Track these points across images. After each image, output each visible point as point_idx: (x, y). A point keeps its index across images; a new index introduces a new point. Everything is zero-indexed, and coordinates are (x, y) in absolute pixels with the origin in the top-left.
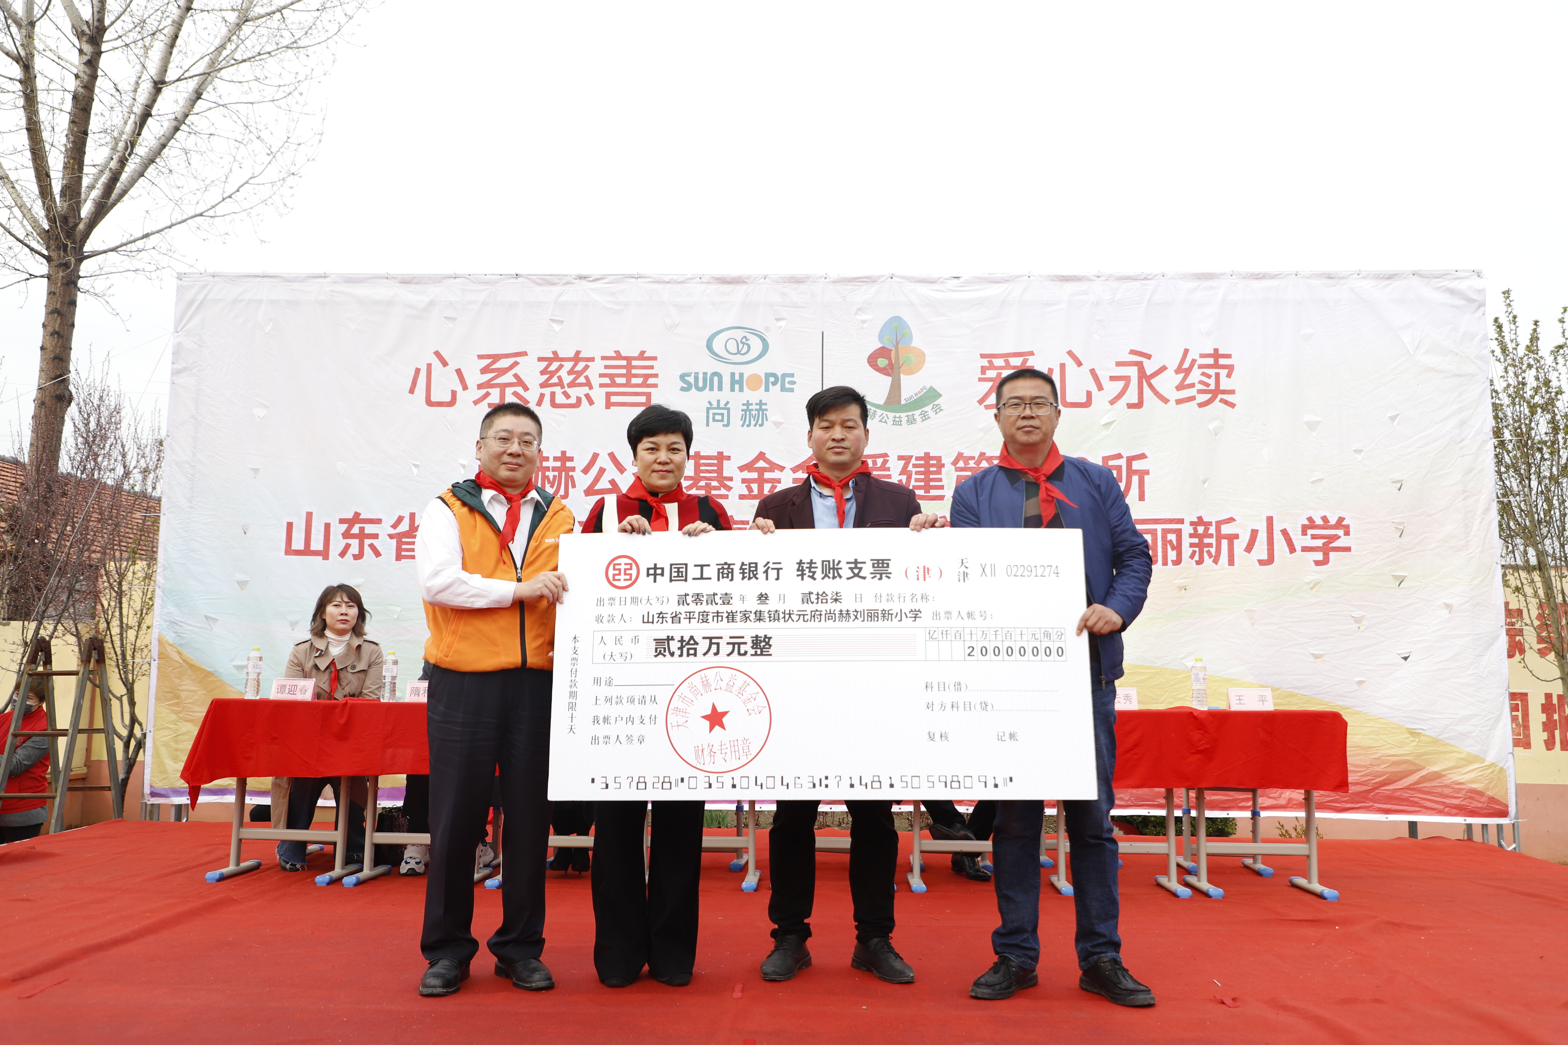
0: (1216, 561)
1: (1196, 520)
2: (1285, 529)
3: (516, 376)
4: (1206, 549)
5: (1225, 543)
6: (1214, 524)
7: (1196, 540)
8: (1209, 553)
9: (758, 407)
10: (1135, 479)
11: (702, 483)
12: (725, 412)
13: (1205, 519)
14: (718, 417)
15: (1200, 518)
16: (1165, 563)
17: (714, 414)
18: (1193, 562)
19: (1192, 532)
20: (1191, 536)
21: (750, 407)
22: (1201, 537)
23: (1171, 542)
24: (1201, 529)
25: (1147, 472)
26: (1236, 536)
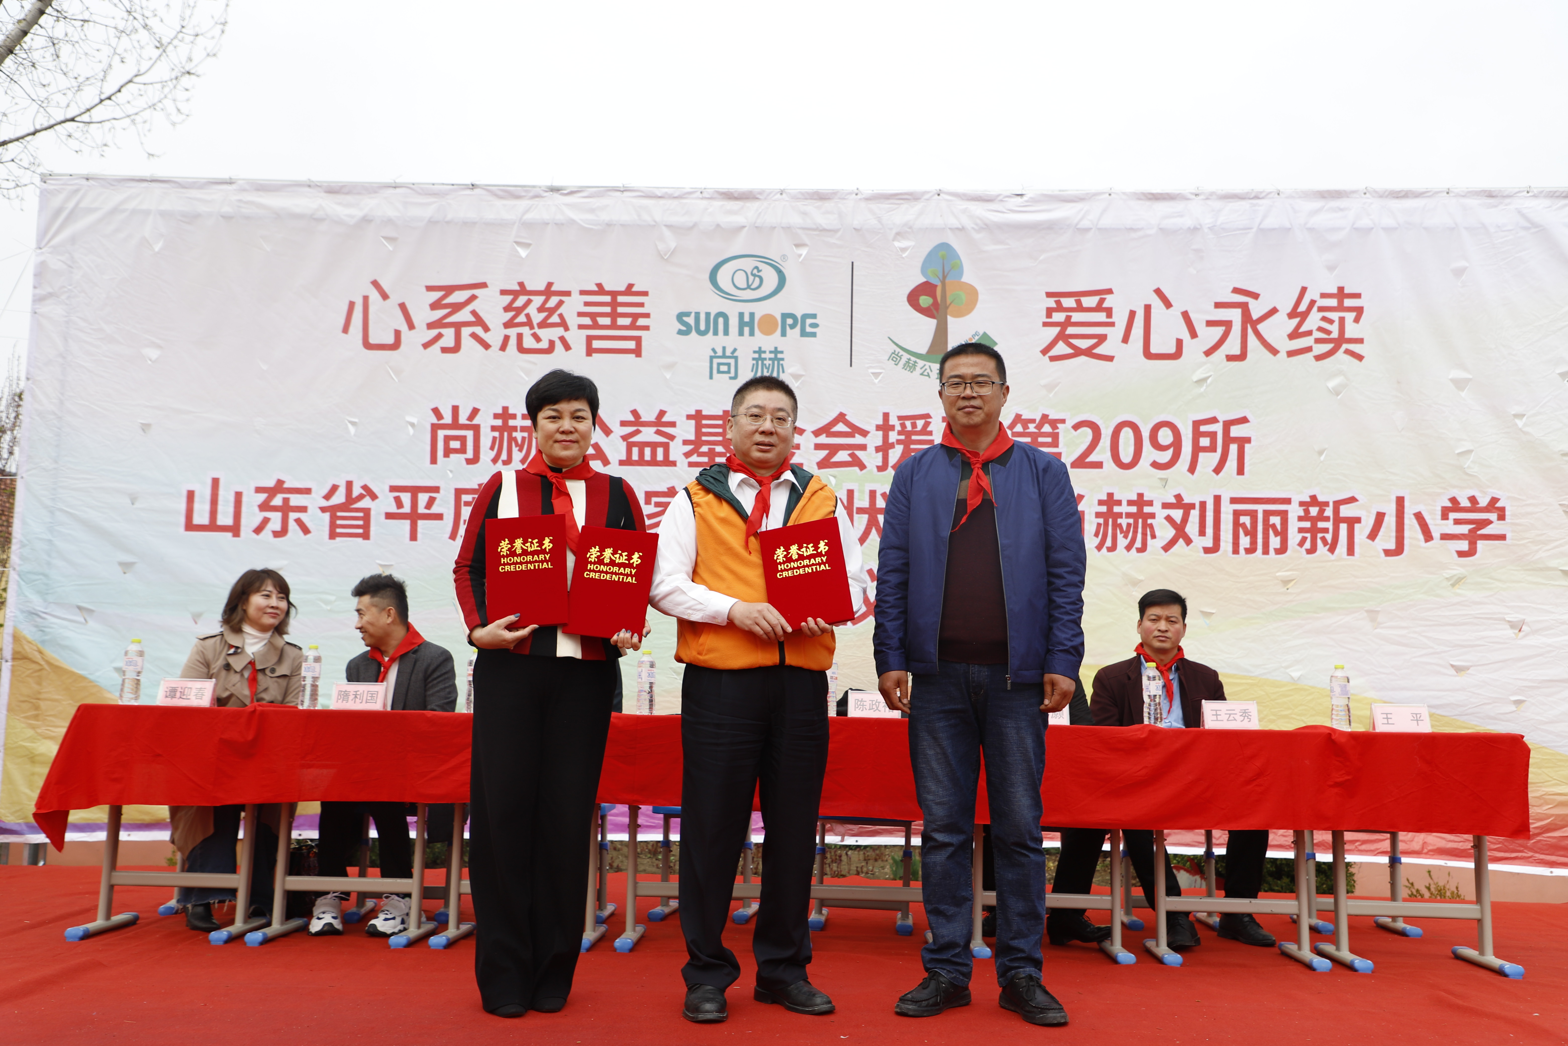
0: (1332, 549)
1: (1308, 500)
2: (1420, 513)
3: (474, 313)
4: (1320, 535)
5: (1343, 527)
6: (1331, 504)
7: (1307, 524)
8: (1324, 540)
9: (772, 356)
10: (1234, 448)
11: (705, 449)
12: (732, 361)
13: (1321, 498)
14: (724, 368)
15: (1314, 498)
16: (1266, 551)
17: (719, 364)
18: (1303, 550)
19: (1302, 514)
20: (1300, 519)
21: (763, 356)
22: (1314, 520)
23: (1274, 526)
24: (1314, 511)
25: (1248, 440)
26: (1358, 520)
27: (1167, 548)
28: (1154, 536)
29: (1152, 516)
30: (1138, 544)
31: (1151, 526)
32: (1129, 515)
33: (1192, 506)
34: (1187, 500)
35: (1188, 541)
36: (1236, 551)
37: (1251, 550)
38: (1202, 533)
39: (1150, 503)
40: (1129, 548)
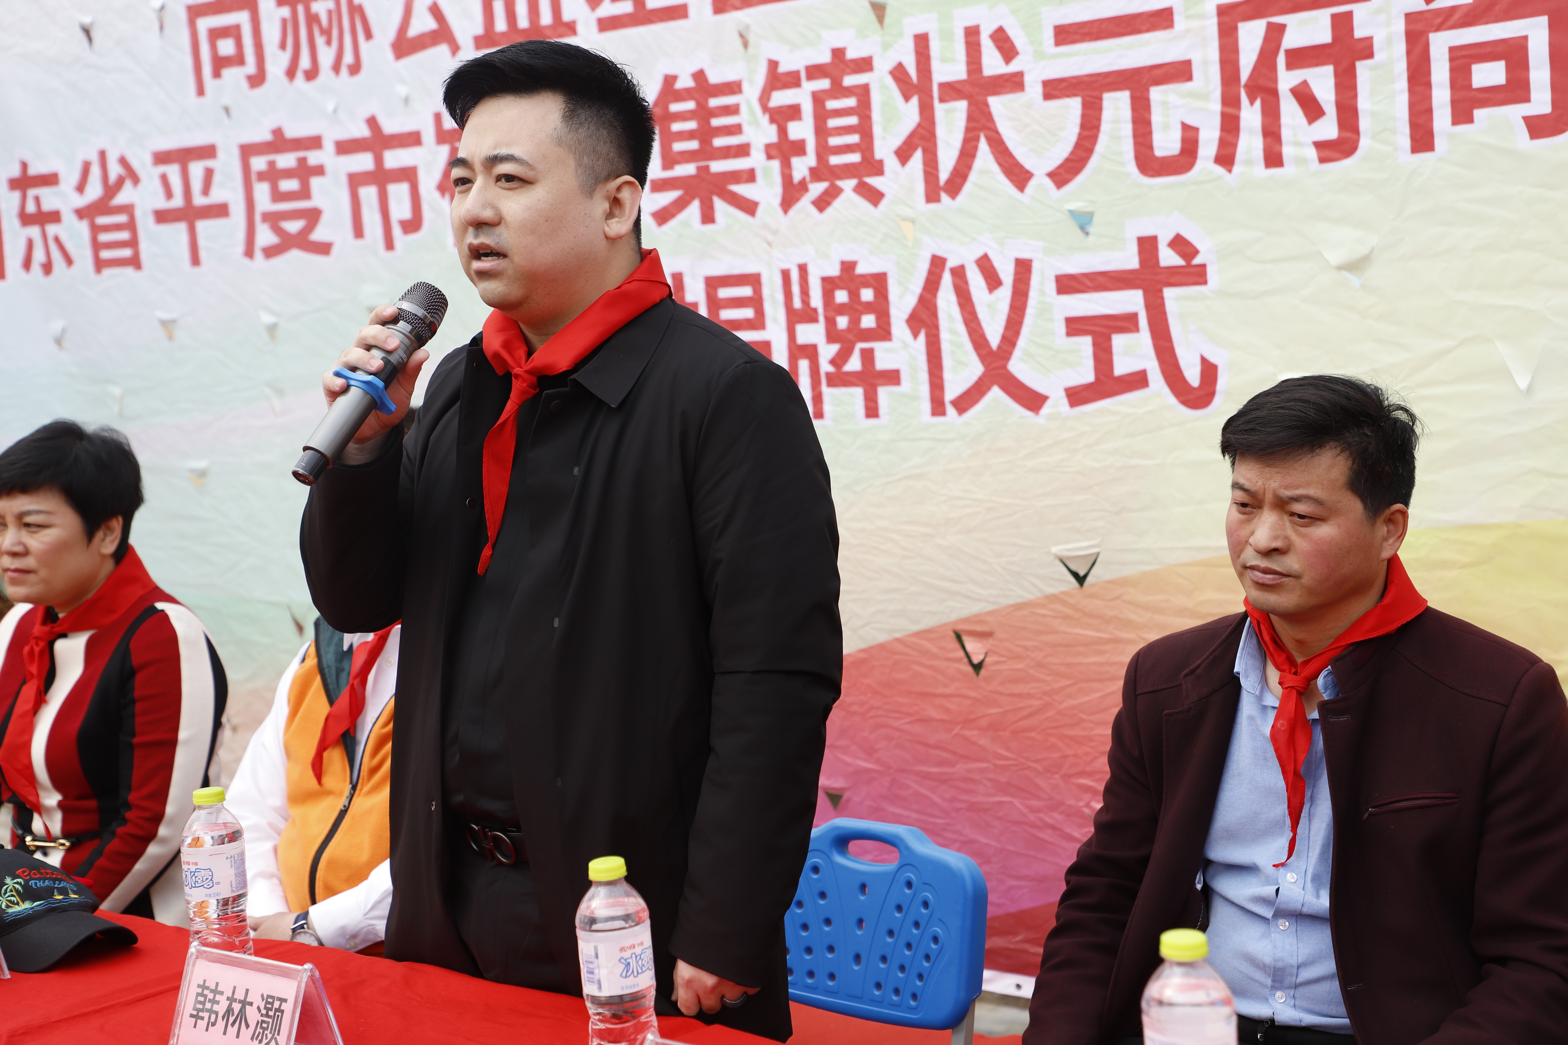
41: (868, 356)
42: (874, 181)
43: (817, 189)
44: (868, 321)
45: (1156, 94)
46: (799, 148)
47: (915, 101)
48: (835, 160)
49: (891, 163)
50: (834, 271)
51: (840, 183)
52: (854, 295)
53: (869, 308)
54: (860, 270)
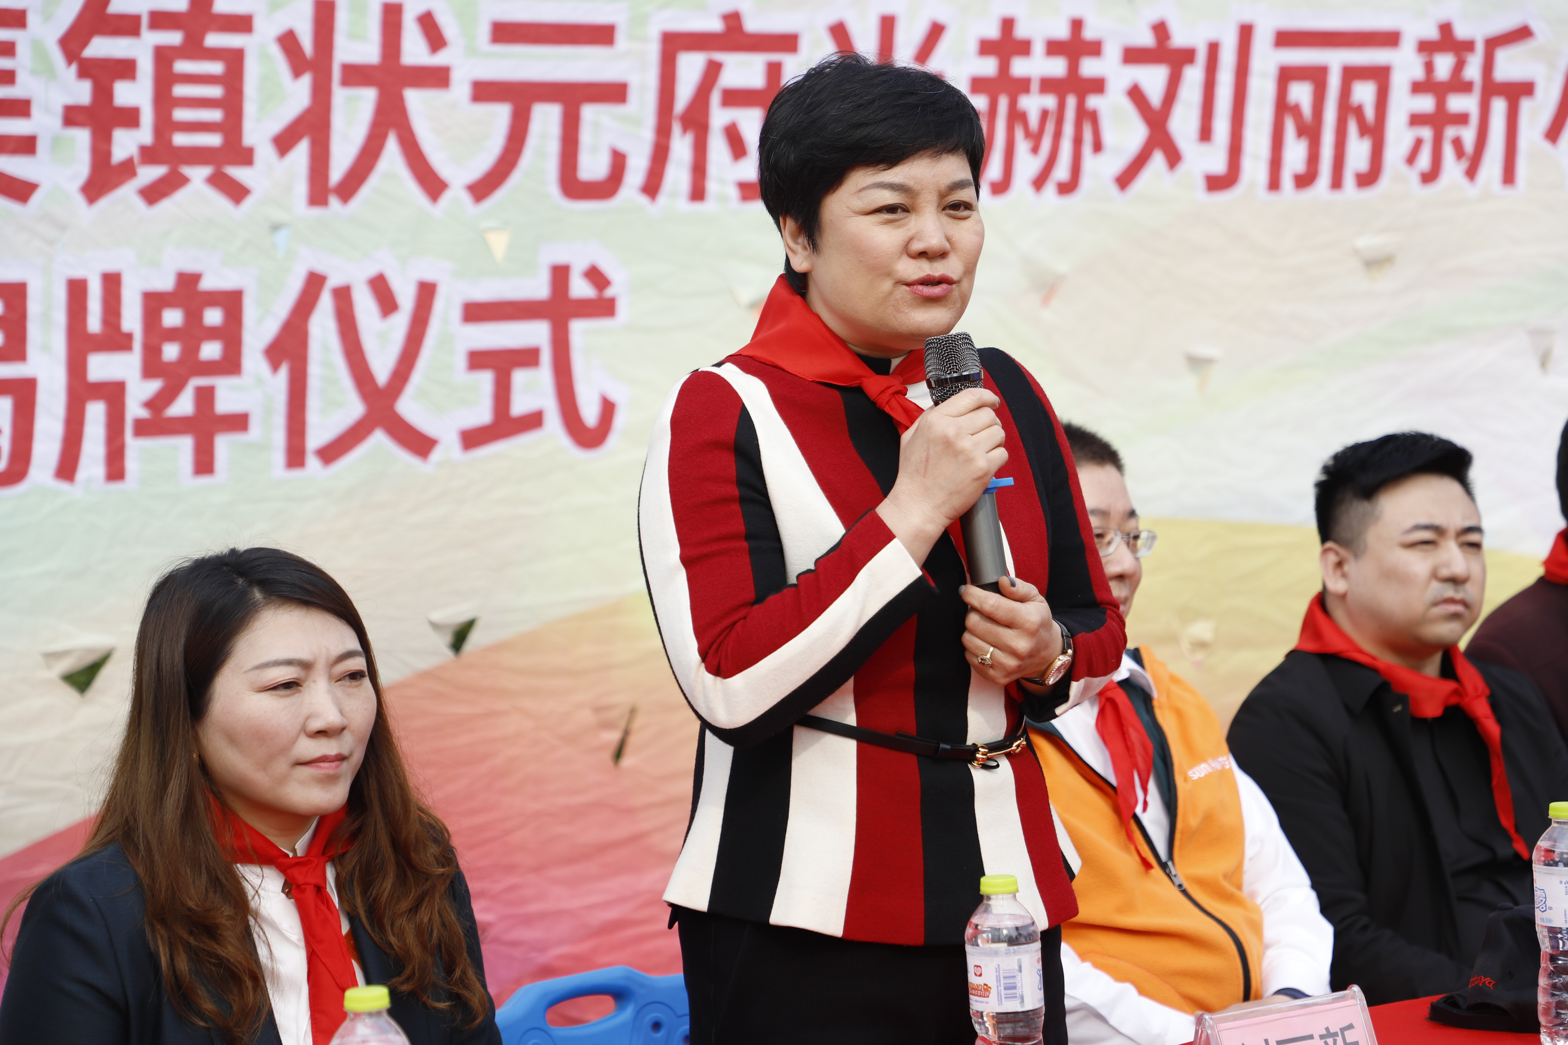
0: (1471, 173)
1: (1435, 34)
4: (1450, 132)
5: (1499, 107)
6: (1480, 48)
7: (1427, 103)
8: (1457, 143)
13: (1460, 30)
15: (1445, 27)
16: (1337, 183)
18: (1413, 175)
19: (1420, 73)
20: (1415, 87)
22: (1442, 91)
24: (1444, 65)
26: (1526, 89)
27: (1125, 180)
28: (1098, 147)
29: (1098, 86)
30: (1062, 172)
31: (1093, 117)
32: (1048, 85)
33: (1187, 56)
34: (1179, 39)
35: (1174, 158)
36: (1274, 184)
37: (1304, 180)
38: (1206, 134)
39: (1095, 49)
40: (1039, 183)
41: (205, 397)
42: (238, 173)
43: (149, 174)
44: (211, 350)
45: (590, 113)
46: (130, 118)
47: (306, 80)
48: (180, 139)
49: (265, 152)
50: (166, 283)
51: (187, 171)
52: (193, 317)
53: (213, 333)
54: (207, 284)
